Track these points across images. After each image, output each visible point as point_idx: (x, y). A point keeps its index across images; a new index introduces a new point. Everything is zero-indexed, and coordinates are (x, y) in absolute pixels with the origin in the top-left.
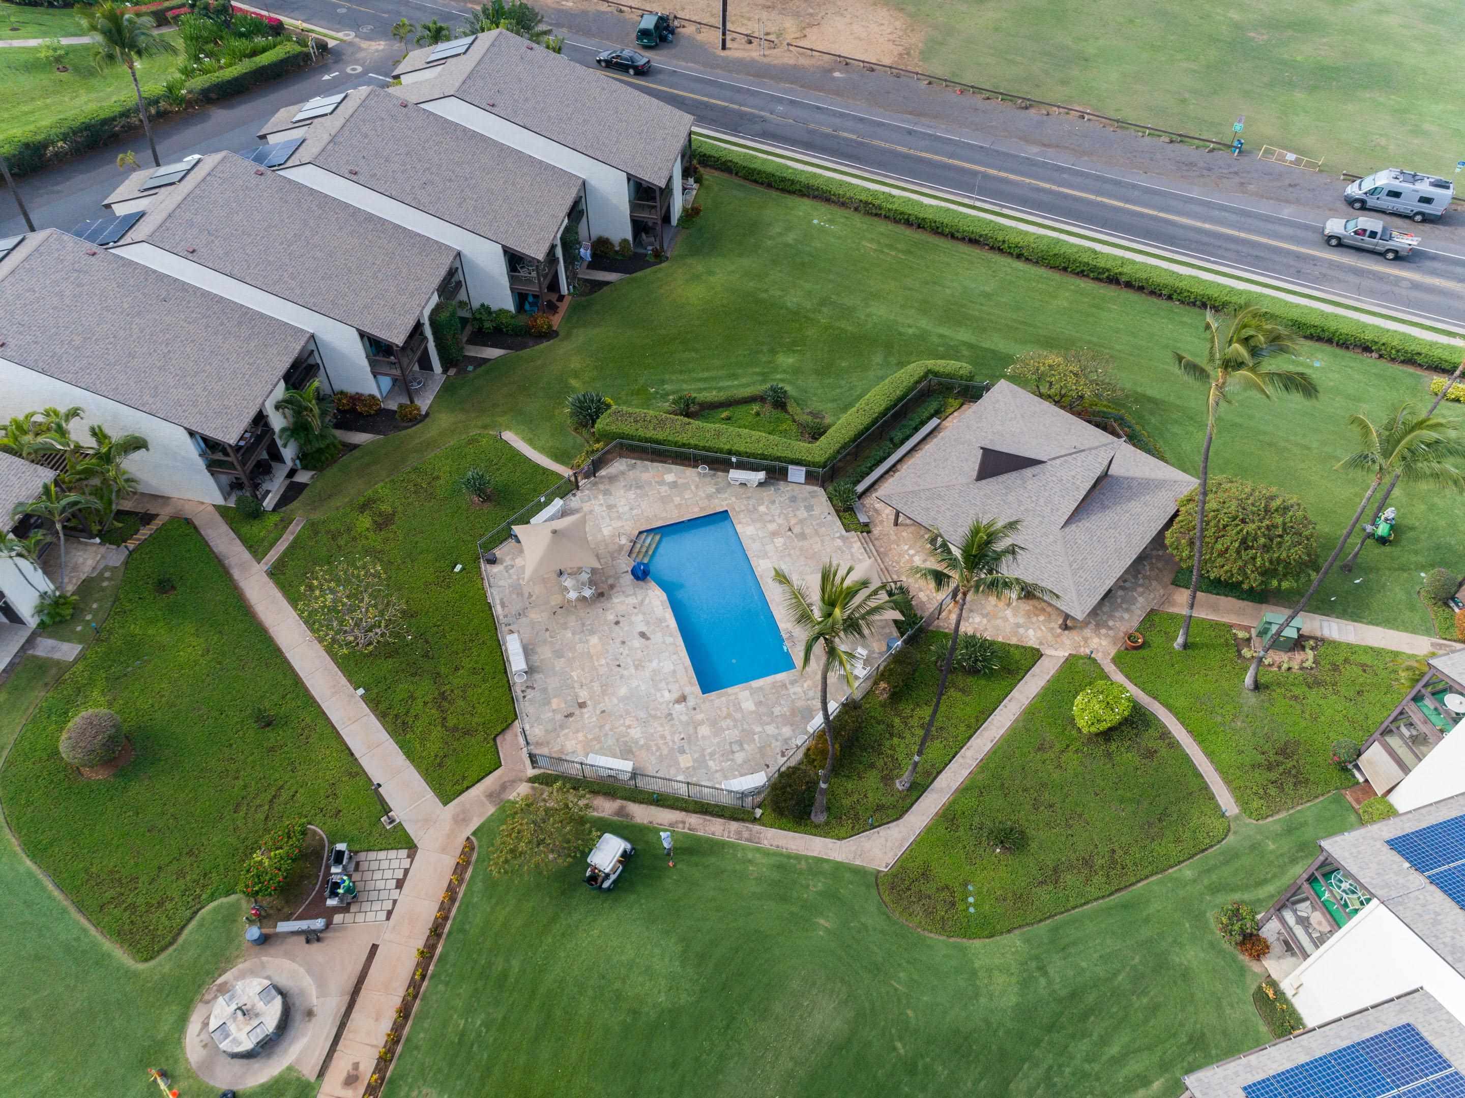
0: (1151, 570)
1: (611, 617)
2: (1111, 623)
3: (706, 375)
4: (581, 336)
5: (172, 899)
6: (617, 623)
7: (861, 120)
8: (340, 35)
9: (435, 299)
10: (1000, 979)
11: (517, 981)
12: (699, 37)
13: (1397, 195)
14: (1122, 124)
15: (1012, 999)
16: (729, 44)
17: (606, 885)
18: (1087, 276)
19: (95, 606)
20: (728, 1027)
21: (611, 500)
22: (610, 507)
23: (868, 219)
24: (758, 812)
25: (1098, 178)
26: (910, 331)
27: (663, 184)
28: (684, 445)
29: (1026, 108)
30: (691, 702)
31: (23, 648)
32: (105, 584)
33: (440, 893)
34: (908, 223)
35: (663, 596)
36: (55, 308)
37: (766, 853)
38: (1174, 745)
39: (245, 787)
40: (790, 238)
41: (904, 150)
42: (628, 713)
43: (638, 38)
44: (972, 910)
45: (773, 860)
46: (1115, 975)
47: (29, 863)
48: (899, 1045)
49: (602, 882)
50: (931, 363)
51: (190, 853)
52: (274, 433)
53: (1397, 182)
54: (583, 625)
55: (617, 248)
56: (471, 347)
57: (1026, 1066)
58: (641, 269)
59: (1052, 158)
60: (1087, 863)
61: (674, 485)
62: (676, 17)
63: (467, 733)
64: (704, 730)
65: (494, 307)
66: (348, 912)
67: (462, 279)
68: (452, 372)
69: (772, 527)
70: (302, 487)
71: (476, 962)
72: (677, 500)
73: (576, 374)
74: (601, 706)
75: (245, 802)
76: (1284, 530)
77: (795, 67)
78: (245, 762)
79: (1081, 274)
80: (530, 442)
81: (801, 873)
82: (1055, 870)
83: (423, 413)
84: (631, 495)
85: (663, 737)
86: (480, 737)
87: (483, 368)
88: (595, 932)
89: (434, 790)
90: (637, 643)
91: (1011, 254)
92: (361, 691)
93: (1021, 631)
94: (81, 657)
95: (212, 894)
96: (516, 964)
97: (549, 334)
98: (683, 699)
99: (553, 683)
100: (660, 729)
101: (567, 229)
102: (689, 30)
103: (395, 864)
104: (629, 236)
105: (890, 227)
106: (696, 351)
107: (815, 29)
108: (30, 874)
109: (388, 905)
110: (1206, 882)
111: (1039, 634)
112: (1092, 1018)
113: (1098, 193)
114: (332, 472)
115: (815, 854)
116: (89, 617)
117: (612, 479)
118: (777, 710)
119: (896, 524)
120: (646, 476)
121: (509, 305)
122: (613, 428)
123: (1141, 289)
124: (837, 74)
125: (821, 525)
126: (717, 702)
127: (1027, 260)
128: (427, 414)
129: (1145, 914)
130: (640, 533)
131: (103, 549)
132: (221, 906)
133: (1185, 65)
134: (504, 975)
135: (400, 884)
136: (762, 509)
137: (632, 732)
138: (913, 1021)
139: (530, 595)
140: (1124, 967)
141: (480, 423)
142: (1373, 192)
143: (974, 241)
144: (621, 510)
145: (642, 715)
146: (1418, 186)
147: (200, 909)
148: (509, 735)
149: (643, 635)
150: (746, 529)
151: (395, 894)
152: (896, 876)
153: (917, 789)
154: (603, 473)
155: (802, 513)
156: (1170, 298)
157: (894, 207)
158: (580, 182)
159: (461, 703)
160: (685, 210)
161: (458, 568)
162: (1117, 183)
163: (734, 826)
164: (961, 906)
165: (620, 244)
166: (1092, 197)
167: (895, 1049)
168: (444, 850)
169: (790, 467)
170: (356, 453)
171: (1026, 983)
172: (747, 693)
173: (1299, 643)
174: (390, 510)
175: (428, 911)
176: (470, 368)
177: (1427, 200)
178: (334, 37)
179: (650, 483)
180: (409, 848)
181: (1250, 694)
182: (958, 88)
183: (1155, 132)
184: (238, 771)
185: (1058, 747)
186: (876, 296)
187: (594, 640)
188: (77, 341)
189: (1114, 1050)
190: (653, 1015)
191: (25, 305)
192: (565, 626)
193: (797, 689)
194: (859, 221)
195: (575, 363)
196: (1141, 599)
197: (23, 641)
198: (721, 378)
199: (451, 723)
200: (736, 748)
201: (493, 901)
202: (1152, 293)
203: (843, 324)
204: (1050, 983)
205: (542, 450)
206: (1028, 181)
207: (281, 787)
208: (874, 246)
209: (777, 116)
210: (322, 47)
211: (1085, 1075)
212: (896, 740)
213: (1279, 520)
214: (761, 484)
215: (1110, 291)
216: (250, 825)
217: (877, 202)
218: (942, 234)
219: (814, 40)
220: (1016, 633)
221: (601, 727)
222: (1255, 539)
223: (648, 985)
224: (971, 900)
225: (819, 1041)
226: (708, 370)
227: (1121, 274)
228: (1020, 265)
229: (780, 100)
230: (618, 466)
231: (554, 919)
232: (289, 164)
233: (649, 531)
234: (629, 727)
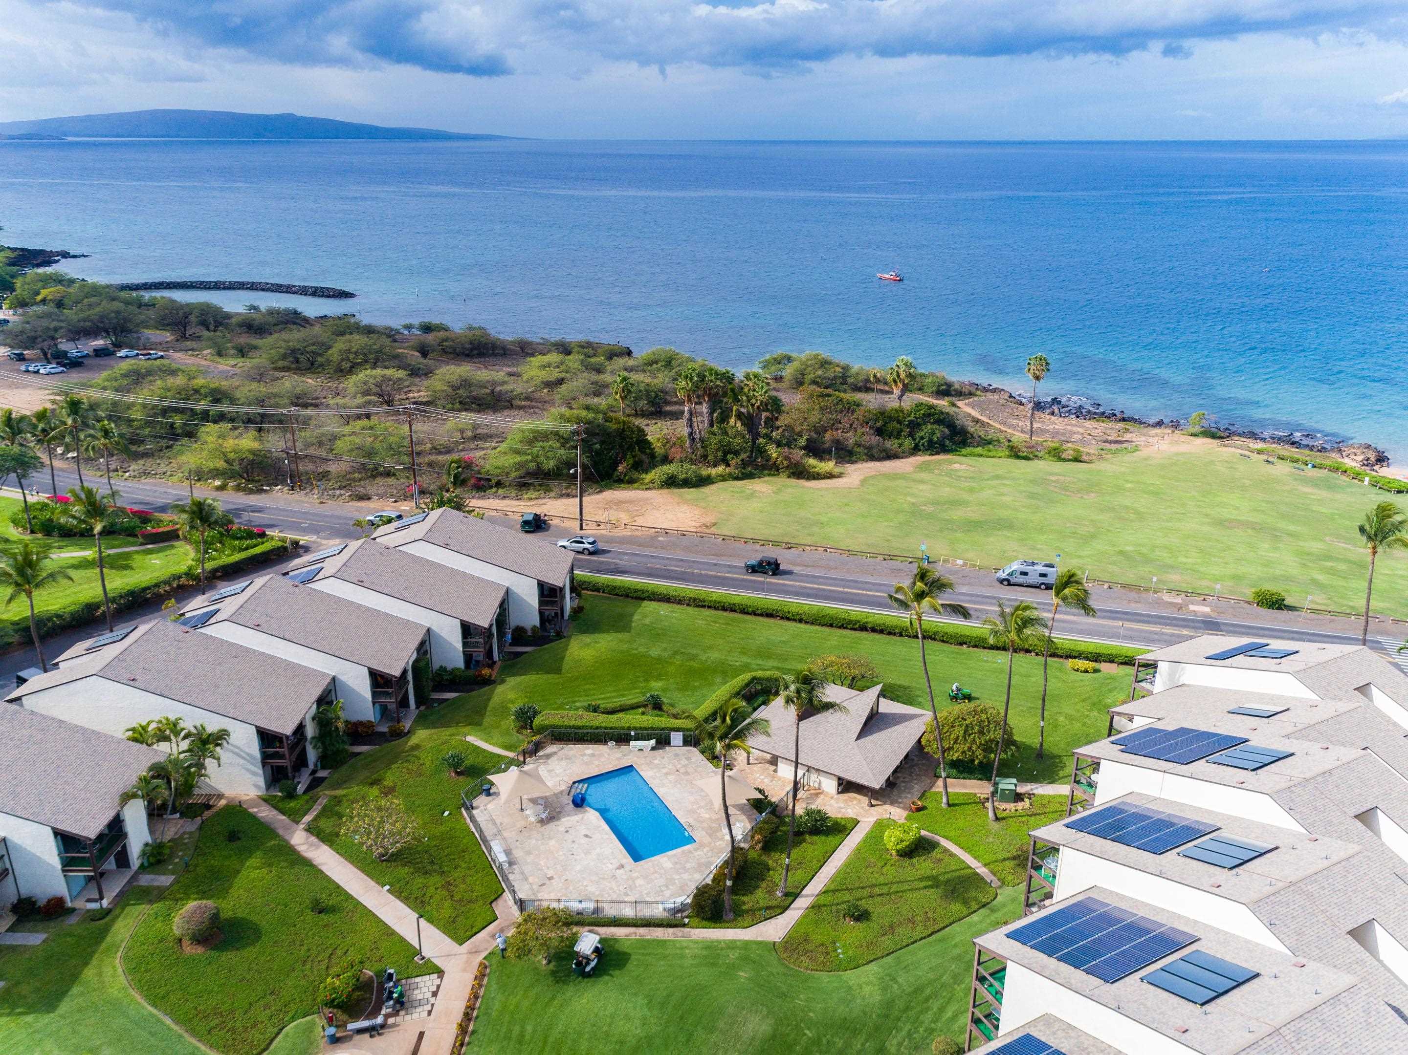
0: (920, 771)
1: (562, 829)
2: (900, 800)
3: (603, 696)
4: (512, 681)
5: (262, 1022)
6: (567, 831)
7: (682, 560)
8: (306, 538)
9: (415, 655)
10: (867, 989)
11: (532, 1038)
12: (563, 525)
13: (1025, 574)
14: (851, 553)
15: (877, 998)
16: (584, 527)
17: (588, 969)
18: (846, 628)
19: (180, 854)
20: (688, 1041)
21: (550, 767)
22: (550, 771)
23: (697, 609)
24: (686, 920)
25: (842, 580)
26: (737, 664)
27: (561, 585)
28: (597, 728)
29: (790, 548)
30: (627, 868)
31: (129, 882)
32: (186, 841)
33: (467, 992)
34: (724, 609)
35: (597, 814)
36: (164, 661)
37: (696, 942)
38: (952, 855)
39: (309, 950)
40: (647, 621)
41: (713, 573)
42: (584, 878)
43: (522, 526)
44: (841, 956)
45: (701, 945)
46: (942, 976)
47: (150, 1008)
48: (807, 1032)
49: (585, 967)
50: (754, 674)
51: (272, 993)
52: (306, 739)
53: (1023, 566)
54: (543, 835)
55: (529, 633)
56: (433, 694)
57: (894, 1032)
58: (547, 643)
59: (810, 571)
60: (911, 920)
61: (593, 755)
62: (545, 515)
63: (470, 901)
64: (639, 882)
65: (450, 667)
66: (398, 1015)
67: (428, 648)
68: (422, 708)
69: (665, 771)
70: (323, 779)
71: (499, 1031)
72: (597, 763)
73: (512, 701)
74: (565, 877)
75: (310, 959)
76: (989, 722)
77: (631, 536)
78: (306, 935)
79: (842, 627)
80: (486, 741)
81: (722, 949)
82: (891, 927)
83: (406, 731)
84: (564, 763)
85: (611, 889)
86: (481, 902)
87: (444, 704)
88: (585, 1001)
89: (451, 938)
90: (584, 840)
91: (795, 620)
92: (387, 887)
93: (843, 810)
94: (176, 882)
95: (293, 1017)
96: (529, 1028)
97: (488, 682)
98: (622, 866)
99: (527, 869)
100: (608, 884)
101: (499, 615)
102: (555, 522)
103: (429, 983)
104: (538, 624)
105: (712, 612)
106: (595, 684)
107: (641, 517)
108: (153, 1015)
109: (429, 1007)
110: (988, 921)
111: (855, 810)
112: (931, 1001)
113: (844, 587)
114: (344, 770)
115: (730, 938)
116: (177, 860)
117: (548, 756)
118: (688, 866)
119: (749, 764)
120: (571, 753)
121: (460, 664)
122: (547, 722)
123: (881, 632)
124: (660, 539)
125: (698, 766)
126: (646, 866)
127: (806, 622)
128: (409, 732)
129: (953, 943)
130: (574, 783)
131: (181, 821)
132: (301, 1023)
133: (886, 524)
134: (522, 1035)
135: (435, 994)
136: (656, 762)
137: (589, 888)
138: (814, 1018)
139: (501, 824)
140: (946, 972)
141: (448, 733)
142: (1011, 574)
143: (770, 615)
144: (557, 772)
145: (594, 878)
146: (1036, 567)
147: (283, 1028)
148: (500, 901)
149: (586, 836)
150: (647, 773)
151: (432, 1000)
152: (787, 943)
153: (792, 895)
154: (540, 753)
155: (684, 762)
156: (901, 635)
157: (714, 598)
158: (505, 589)
159: (462, 886)
160: (572, 608)
161: (446, 813)
162: (856, 582)
163: (671, 931)
164: (833, 954)
165: (532, 629)
166: (841, 589)
167: (805, 1034)
168: (464, 970)
169: (672, 733)
170: (362, 757)
171: (885, 989)
172: (665, 859)
173: (1018, 797)
174: (391, 784)
175: (458, 1007)
176: (436, 705)
177: (1044, 575)
178: (303, 540)
179: (575, 756)
180: (438, 973)
181: (994, 823)
182: (743, 540)
183: (874, 556)
184: (302, 941)
185: (880, 864)
186: (711, 647)
187: (552, 843)
188: (181, 678)
189: (949, 1014)
190: (634, 1042)
191: (145, 659)
192: (529, 837)
193: (699, 853)
194: (691, 610)
195: (511, 695)
196: (917, 786)
197: (128, 878)
198: (614, 697)
199: (457, 897)
200: (663, 889)
201: (506, 994)
202: (890, 633)
203: (692, 663)
204: (900, 986)
205: (495, 745)
206: (798, 584)
207: (335, 949)
208: (704, 622)
209: (623, 562)
210: (296, 544)
211: (933, 1031)
212: (771, 872)
213: (984, 717)
214: (653, 749)
215: (864, 634)
216: (316, 973)
217: (701, 598)
218: (748, 613)
219: (640, 521)
220: (840, 812)
221: (567, 889)
222: (973, 728)
223: (627, 1026)
224: (839, 951)
225: (753, 1038)
226: (603, 693)
227: (867, 623)
228: (802, 626)
229: (626, 554)
230: (551, 749)
231: (553, 998)
232: (315, 579)
233: (579, 782)
234: (586, 886)
